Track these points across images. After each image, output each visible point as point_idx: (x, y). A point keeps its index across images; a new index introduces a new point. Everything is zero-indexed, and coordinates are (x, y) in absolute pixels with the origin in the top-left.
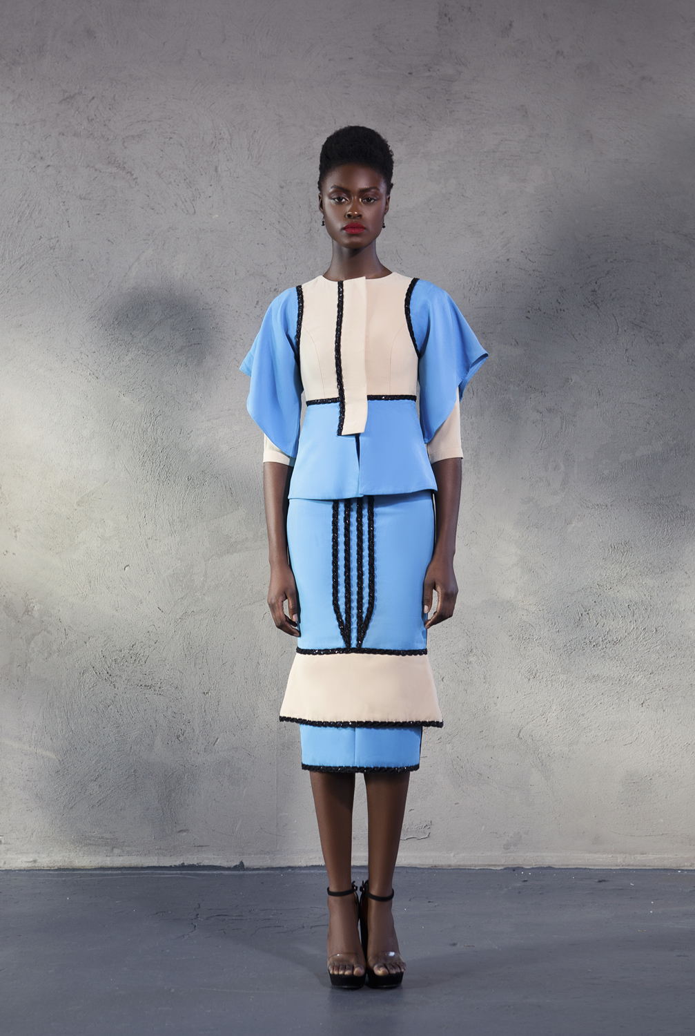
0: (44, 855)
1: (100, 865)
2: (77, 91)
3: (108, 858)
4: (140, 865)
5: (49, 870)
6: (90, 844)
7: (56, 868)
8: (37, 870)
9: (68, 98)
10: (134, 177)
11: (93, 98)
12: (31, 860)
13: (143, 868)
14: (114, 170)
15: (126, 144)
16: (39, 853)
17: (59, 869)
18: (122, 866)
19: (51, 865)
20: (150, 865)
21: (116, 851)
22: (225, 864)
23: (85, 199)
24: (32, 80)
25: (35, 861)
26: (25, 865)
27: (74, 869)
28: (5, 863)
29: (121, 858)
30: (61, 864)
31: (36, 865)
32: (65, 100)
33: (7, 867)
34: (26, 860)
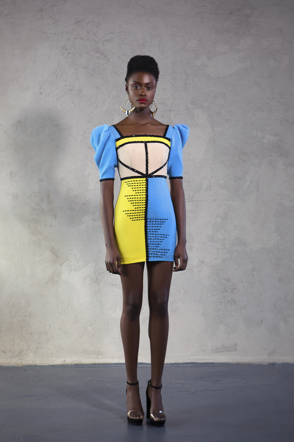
0: (68, 359)
1: (93, 363)
2: (82, 19)
3: (97, 360)
5: (71, 365)
6: (88, 354)
8: (65, 365)
9: (78, 22)
10: (108, 58)
11: (89, 22)
12: (63, 360)
13: (112, 364)
14: (98, 55)
15: (104, 44)
23: (86, 68)
25: (65, 361)
27: (82, 365)
30: (76, 363)
32: (76, 23)
34: (60, 360)
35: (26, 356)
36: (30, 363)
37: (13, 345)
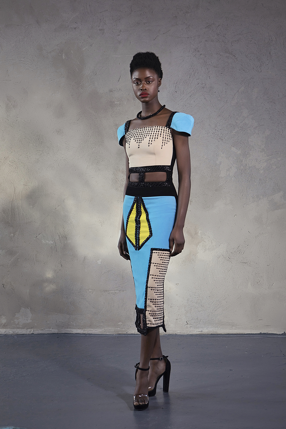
0: (205, 329)
1: (228, 333)
2: (212, 23)
3: (231, 330)
5: (208, 335)
8: (203, 335)
9: (209, 26)
10: (236, 57)
11: (219, 25)
12: (200, 331)
14: (228, 55)
15: (232, 44)
17: (211, 334)
18: (236, 333)
19: (209, 333)
20: (248, 333)
21: (234, 327)
22: (278, 333)
23: (216, 67)
26: (198, 333)
27: (218, 334)
28: (190, 332)
29: (236, 330)
31: (202, 332)
32: (207, 27)
34: (198, 331)
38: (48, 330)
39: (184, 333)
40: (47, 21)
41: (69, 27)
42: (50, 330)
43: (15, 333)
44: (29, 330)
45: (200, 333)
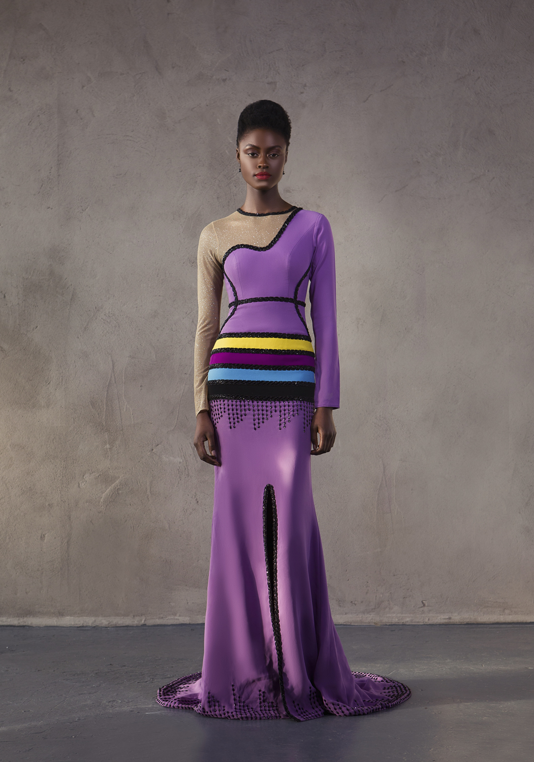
0: (455, 615)
1: (496, 621)
2: (467, 73)
3: (502, 616)
4: (525, 621)
5: (461, 624)
6: (488, 607)
7: (465, 623)
8: (451, 624)
9: (460, 78)
11: (479, 78)
12: (447, 617)
13: (527, 623)
16: (452, 613)
17: (467, 624)
18: (512, 622)
19: (462, 621)
21: (507, 611)
24: (435, 66)
25: (450, 618)
26: (443, 621)
27: (478, 624)
28: (429, 620)
29: (511, 617)
30: (468, 620)
31: (451, 621)
32: (458, 80)
33: (430, 622)
34: (443, 617)
35: (387, 609)
36: (395, 620)
37: (367, 593)
38: (172, 617)
39: (418, 622)
40: (173, 67)
41: (214, 77)
42: (176, 617)
43: (112, 623)
44: (137, 619)
45: (446, 621)
